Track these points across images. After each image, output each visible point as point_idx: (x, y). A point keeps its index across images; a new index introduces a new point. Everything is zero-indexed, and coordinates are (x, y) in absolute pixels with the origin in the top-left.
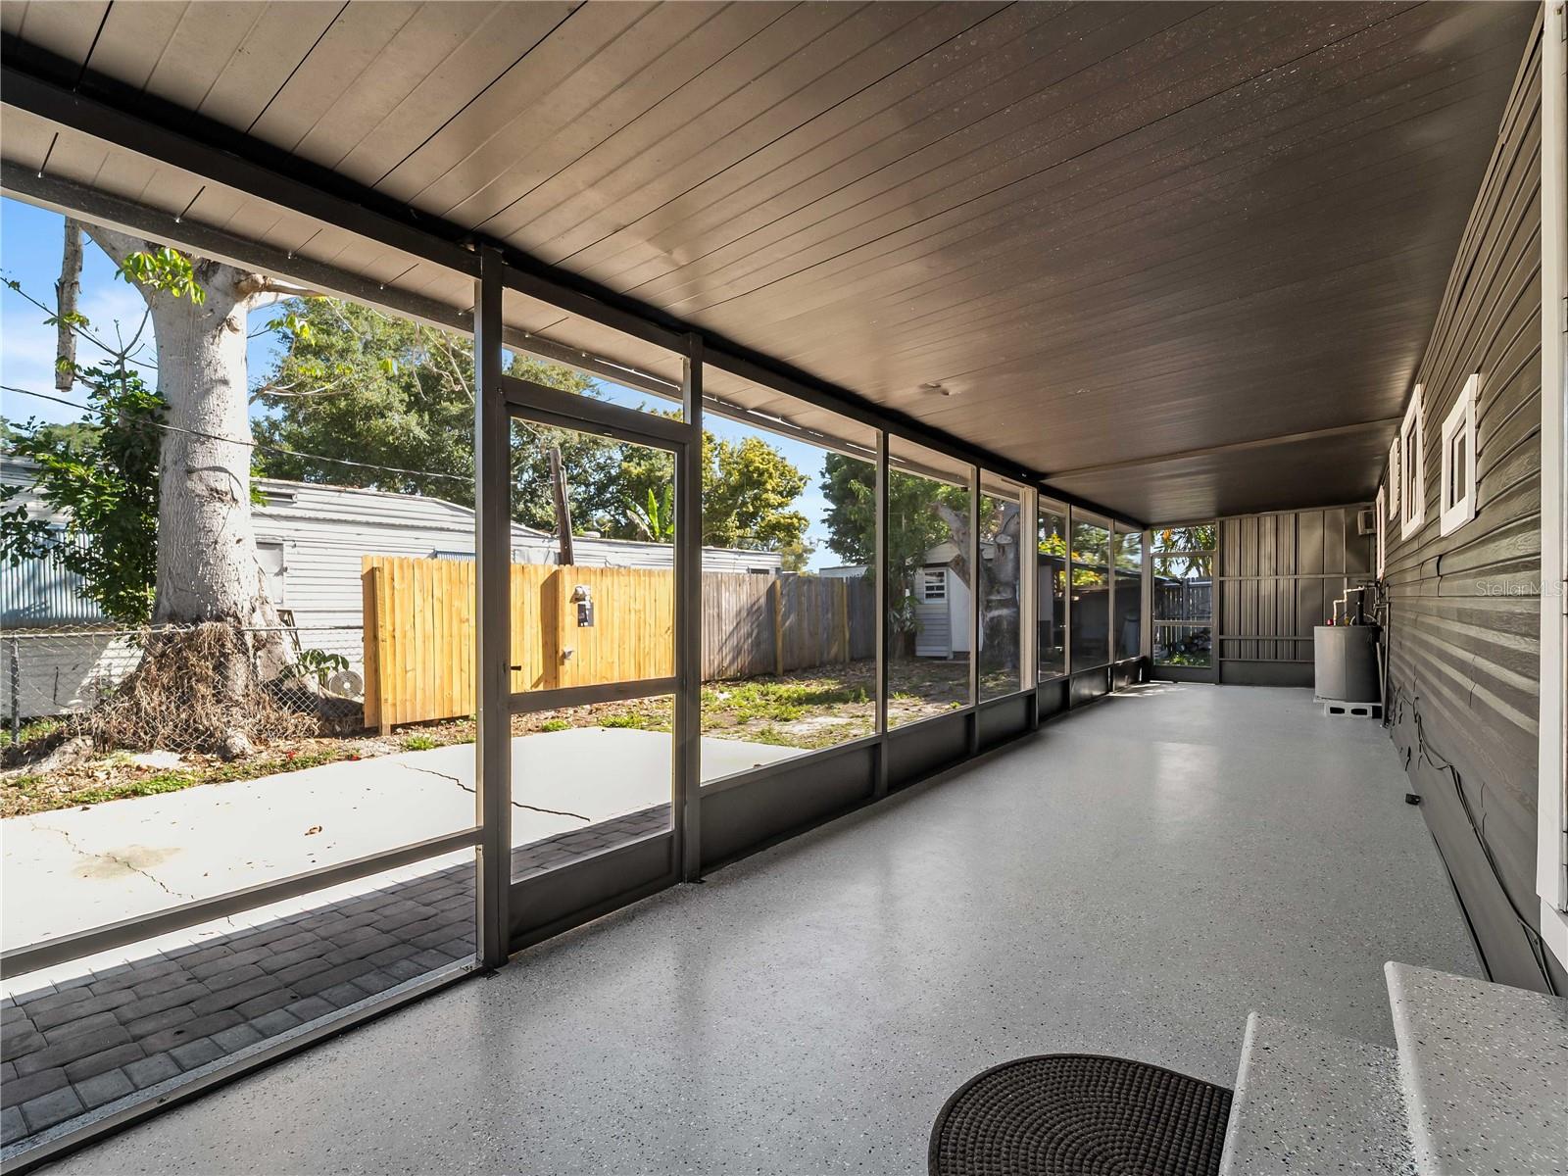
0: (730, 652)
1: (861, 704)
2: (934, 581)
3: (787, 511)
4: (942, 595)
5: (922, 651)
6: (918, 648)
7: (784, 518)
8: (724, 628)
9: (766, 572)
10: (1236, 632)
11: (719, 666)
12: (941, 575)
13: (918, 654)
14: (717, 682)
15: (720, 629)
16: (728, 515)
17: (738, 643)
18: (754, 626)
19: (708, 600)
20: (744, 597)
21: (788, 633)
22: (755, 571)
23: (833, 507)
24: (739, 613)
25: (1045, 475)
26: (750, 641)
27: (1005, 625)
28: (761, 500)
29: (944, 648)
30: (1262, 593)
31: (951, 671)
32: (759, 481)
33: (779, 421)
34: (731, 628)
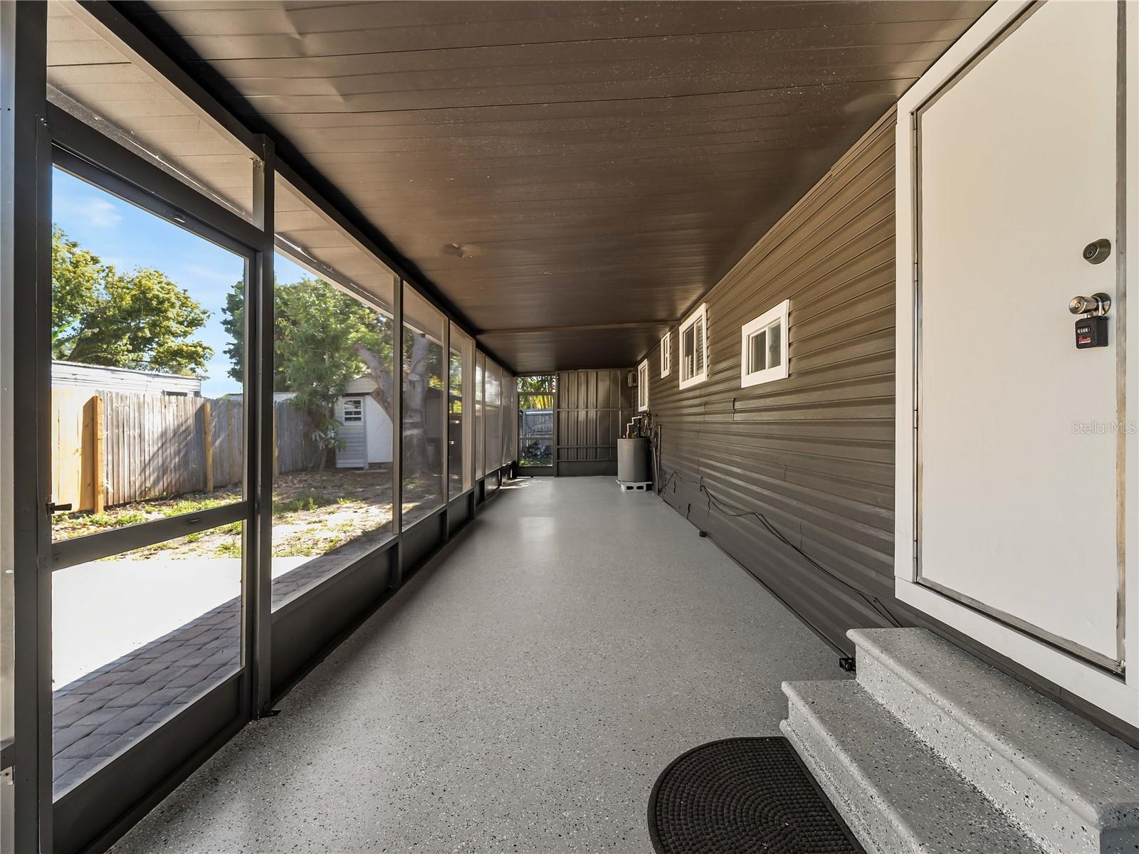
0: (154, 472)
1: (312, 511)
2: (351, 408)
3: (190, 340)
4: (359, 419)
5: (341, 463)
6: (338, 461)
7: (187, 346)
8: (147, 449)
9: (185, 395)
10: (566, 444)
11: (141, 486)
12: (358, 402)
13: (339, 466)
14: (139, 503)
15: (142, 451)
16: (119, 338)
17: (163, 463)
18: (182, 446)
19: (128, 421)
20: (170, 418)
21: (218, 451)
22: (170, 394)
23: (235, 342)
24: (164, 434)
25: (481, 331)
26: (177, 460)
27: (415, 441)
28: (161, 327)
29: (361, 461)
30: (580, 419)
31: (374, 478)
32: (159, 309)
33: (299, 250)
34: (156, 448)
